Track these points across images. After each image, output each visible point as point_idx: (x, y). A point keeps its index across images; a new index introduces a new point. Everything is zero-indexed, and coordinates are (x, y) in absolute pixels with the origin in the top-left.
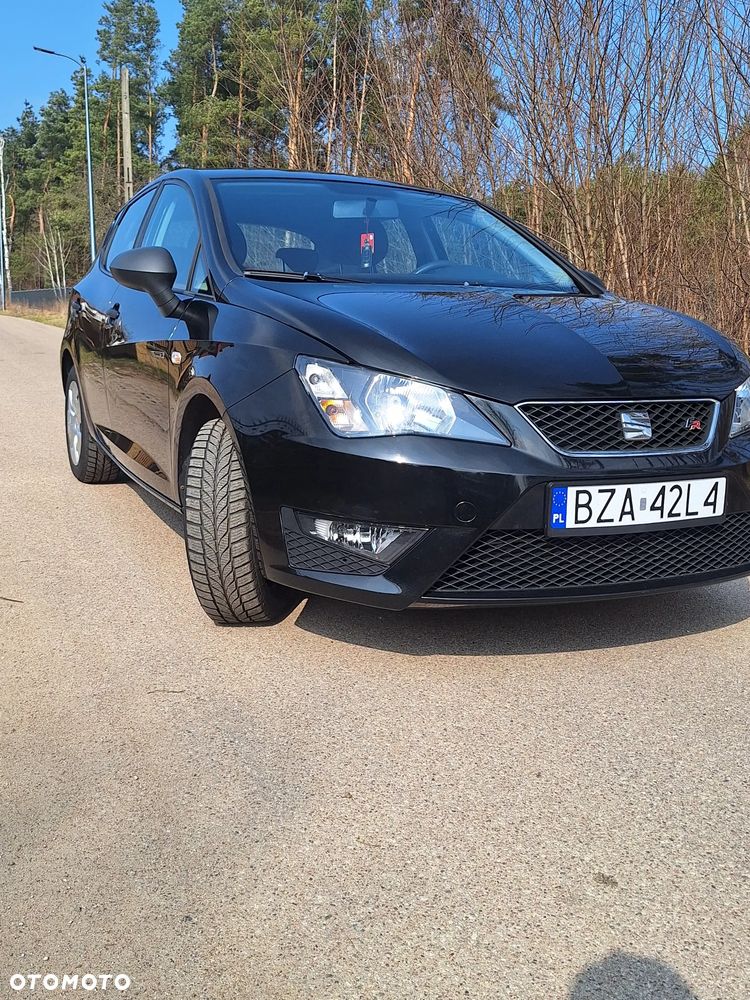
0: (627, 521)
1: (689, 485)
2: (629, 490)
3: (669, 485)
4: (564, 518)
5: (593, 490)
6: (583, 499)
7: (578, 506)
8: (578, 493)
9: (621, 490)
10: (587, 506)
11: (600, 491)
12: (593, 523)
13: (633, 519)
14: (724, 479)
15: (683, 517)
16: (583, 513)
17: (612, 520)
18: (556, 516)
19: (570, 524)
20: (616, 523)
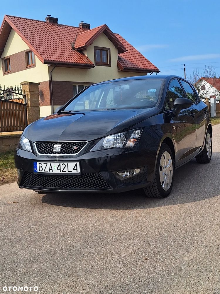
0: (51, 172)
1: (68, 164)
2: (50, 164)
3: (61, 163)
4: (37, 170)
5: (43, 163)
6: (40, 165)
7: (39, 167)
8: (39, 164)
9: (49, 164)
10: (41, 167)
11: (44, 164)
12: (43, 171)
13: (53, 171)
14: (79, 163)
15: (67, 172)
16: (41, 169)
17: (47, 171)
18: (35, 169)
19: (38, 171)
20: (48, 172)
